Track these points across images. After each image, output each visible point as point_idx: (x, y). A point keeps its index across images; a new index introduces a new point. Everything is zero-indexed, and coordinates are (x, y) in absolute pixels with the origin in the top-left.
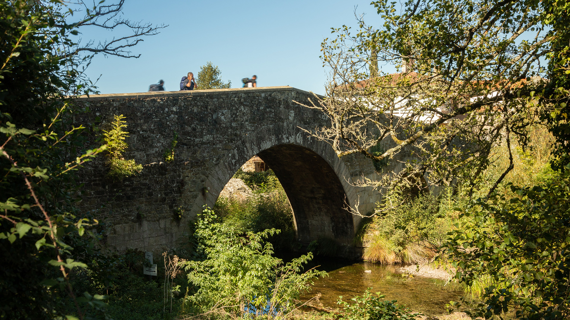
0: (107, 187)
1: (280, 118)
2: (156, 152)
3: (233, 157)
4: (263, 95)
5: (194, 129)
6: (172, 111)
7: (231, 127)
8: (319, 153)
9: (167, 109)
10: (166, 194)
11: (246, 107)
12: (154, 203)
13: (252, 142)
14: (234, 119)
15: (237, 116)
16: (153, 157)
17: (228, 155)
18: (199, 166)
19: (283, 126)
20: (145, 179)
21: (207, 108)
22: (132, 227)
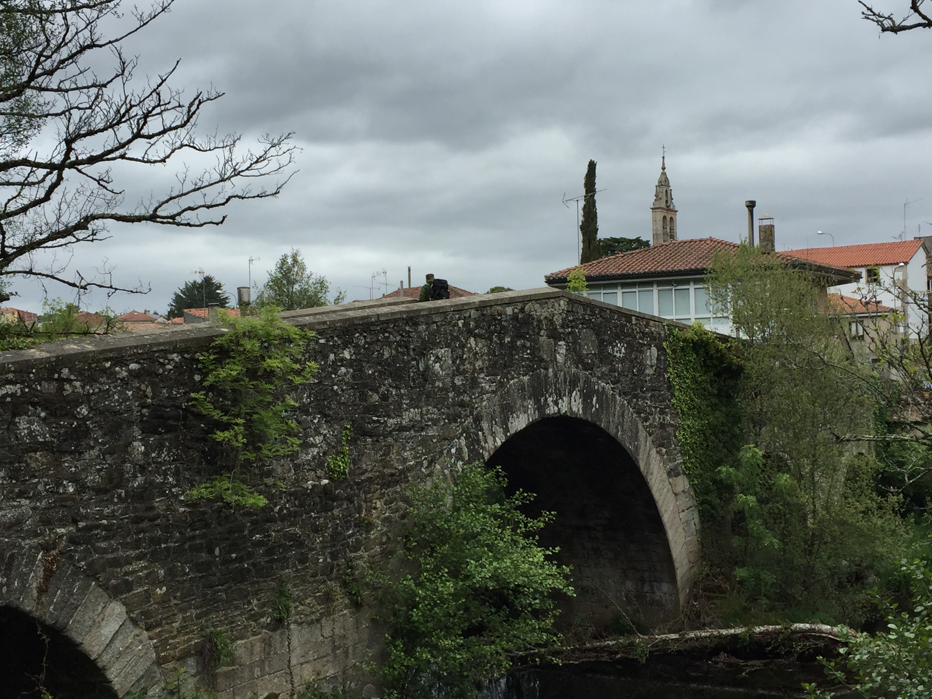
0: (217, 552)
1: (542, 360)
2: (314, 458)
3: (459, 456)
4: (509, 310)
5: (385, 397)
6: (343, 359)
7: (454, 388)
8: (612, 431)
9: (332, 356)
10: (334, 556)
11: (478, 340)
12: (312, 579)
13: (493, 418)
14: (458, 369)
15: (463, 361)
16: (309, 470)
17: (449, 451)
18: (397, 482)
19: (546, 375)
20: (293, 525)
21: (407, 347)
22: (267, 643)
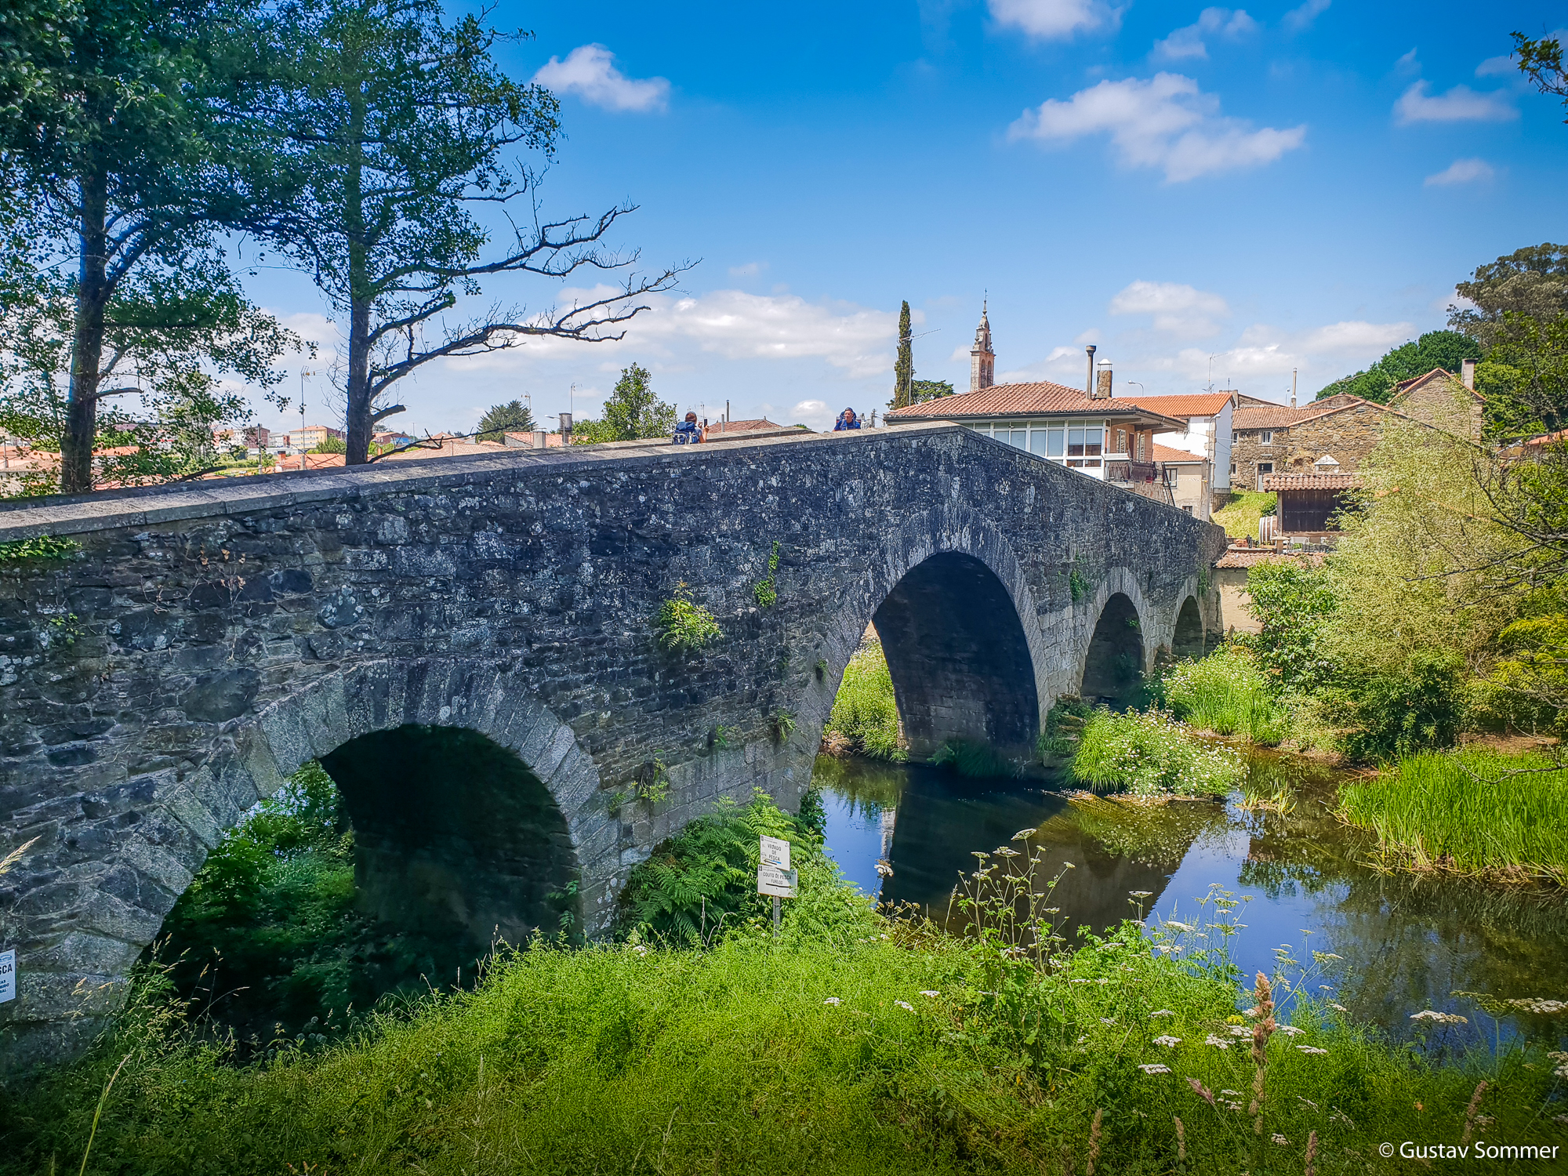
0: (657, 677)
1: (940, 495)
2: (743, 585)
3: (866, 587)
4: (914, 443)
5: (805, 527)
6: (770, 487)
7: (865, 519)
8: (993, 568)
9: (761, 483)
10: (758, 683)
11: (888, 473)
12: (738, 706)
13: (896, 552)
14: (868, 501)
15: (873, 493)
16: (738, 598)
17: (858, 583)
18: (812, 612)
19: (942, 512)
20: (724, 651)
21: (826, 477)
22: (698, 769)
